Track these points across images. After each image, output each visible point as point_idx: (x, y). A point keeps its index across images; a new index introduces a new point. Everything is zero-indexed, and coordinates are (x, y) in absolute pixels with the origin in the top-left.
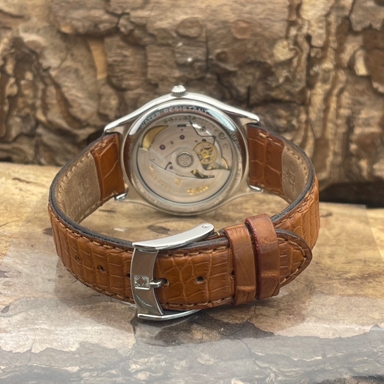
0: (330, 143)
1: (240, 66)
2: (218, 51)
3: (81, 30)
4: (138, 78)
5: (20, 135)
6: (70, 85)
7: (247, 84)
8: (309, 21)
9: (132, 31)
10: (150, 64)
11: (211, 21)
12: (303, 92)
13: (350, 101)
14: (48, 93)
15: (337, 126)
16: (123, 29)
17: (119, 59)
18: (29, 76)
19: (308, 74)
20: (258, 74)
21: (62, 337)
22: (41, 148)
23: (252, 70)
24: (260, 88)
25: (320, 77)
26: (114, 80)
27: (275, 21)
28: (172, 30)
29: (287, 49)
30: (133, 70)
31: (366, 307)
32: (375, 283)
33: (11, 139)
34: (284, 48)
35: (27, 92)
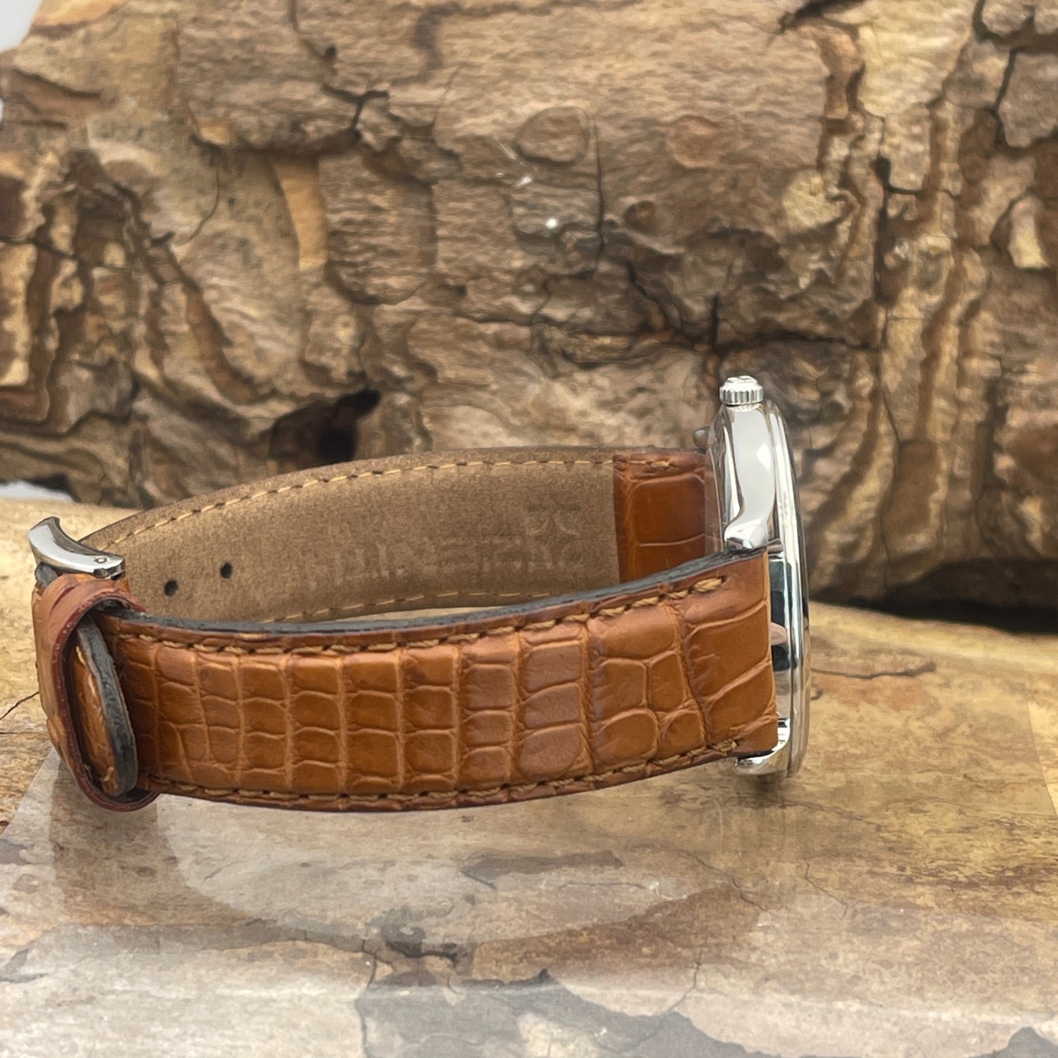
0: (941, 452)
1: (691, 243)
2: (632, 200)
3: (255, 138)
4: (408, 268)
5: (92, 416)
6: (225, 283)
7: (711, 292)
8: (883, 120)
9: (396, 140)
10: (441, 232)
11: (610, 119)
12: (864, 314)
13: (996, 338)
14: (166, 305)
15: (959, 404)
16: (368, 137)
17: (359, 217)
18: (115, 255)
19: (879, 265)
20: (739, 263)
21: (166, 1045)
22: (147, 453)
23: (723, 253)
24: (746, 301)
25: (914, 272)
26: (345, 275)
27: (789, 121)
28: (502, 142)
29: (821, 196)
30: (396, 247)
31: (1003, 972)
32: (1033, 897)
33: (64, 429)
34: (813, 194)
35: (107, 300)
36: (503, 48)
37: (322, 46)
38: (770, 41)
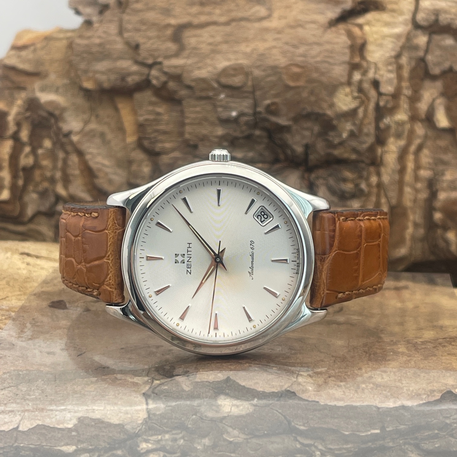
0: (409, 212)
1: (296, 120)
2: (268, 102)
3: (106, 85)
4: (174, 139)
5: (38, 214)
6: (95, 151)
7: (305, 142)
8: (376, 64)
9: (165, 83)
10: (187, 121)
12: (372, 149)
13: (431, 161)
14: (70, 163)
15: (417, 191)
16: (154, 82)
17: (151, 117)
18: (47, 143)
19: (377, 128)
20: (316, 129)
21: (57, 413)
23: (309, 124)
24: (320, 146)
25: (393, 131)
26: (146, 143)
27: (335, 64)
28: (212, 80)
29: (350, 97)
30: (167, 130)
33: (26, 219)
34: (346, 95)
35: (45, 163)
36: (211, 40)
37: (134, 44)
38: (325, 31)
